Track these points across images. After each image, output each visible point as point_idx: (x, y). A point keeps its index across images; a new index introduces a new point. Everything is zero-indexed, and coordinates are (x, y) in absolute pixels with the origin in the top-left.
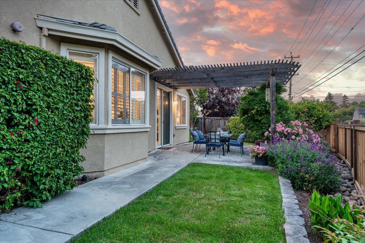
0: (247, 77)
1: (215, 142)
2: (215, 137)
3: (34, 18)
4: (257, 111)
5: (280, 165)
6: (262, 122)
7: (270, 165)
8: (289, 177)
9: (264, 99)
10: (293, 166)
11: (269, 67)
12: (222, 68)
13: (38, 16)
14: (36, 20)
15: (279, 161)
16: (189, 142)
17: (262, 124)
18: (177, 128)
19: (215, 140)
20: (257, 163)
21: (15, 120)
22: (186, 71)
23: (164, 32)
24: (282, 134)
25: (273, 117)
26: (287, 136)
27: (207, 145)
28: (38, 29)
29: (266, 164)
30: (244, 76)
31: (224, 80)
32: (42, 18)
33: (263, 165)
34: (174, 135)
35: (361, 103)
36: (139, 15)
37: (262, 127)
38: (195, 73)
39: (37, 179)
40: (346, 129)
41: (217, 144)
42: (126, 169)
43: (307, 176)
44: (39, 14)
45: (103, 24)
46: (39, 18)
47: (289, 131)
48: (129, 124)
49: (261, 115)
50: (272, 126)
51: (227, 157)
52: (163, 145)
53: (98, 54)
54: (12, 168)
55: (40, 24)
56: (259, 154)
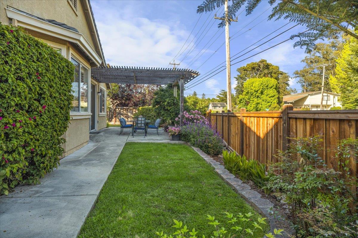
0: (162, 78)
1: (141, 126)
2: (141, 122)
3: (5, 9)
4: (168, 103)
5: (192, 139)
6: (170, 111)
7: (183, 141)
8: (198, 147)
9: (173, 94)
10: (199, 139)
11: (181, 73)
12: (148, 70)
13: (8, 7)
14: (6, 10)
15: (191, 136)
16: (106, 128)
17: (171, 112)
18: (100, 116)
19: (141, 125)
20: (173, 140)
21: (32, 107)
22: (118, 69)
23: (93, 33)
24: (188, 119)
25: (182, 107)
26: (192, 120)
27: (133, 129)
28: (8, 20)
29: (180, 140)
30: (160, 77)
31: (143, 79)
32: (11, 9)
33: (178, 141)
34: (98, 122)
35: (212, 99)
36: (77, 16)
37: (170, 115)
38: (126, 71)
39: (37, 159)
40: (217, 115)
41: (142, 127)
42: (78, 151)
43: (210, 144)
44: (9, 5)
45: (54, 19)
46: (9, 9)
47: (193, 117)
48: (79, 111)
49: (170, 106)
50: (181, 113)
51: (148, 137)
52: (91, 130)
53: (61, 49)
54: (28, 149)
55: (10, 15)
56: (175, 133)
